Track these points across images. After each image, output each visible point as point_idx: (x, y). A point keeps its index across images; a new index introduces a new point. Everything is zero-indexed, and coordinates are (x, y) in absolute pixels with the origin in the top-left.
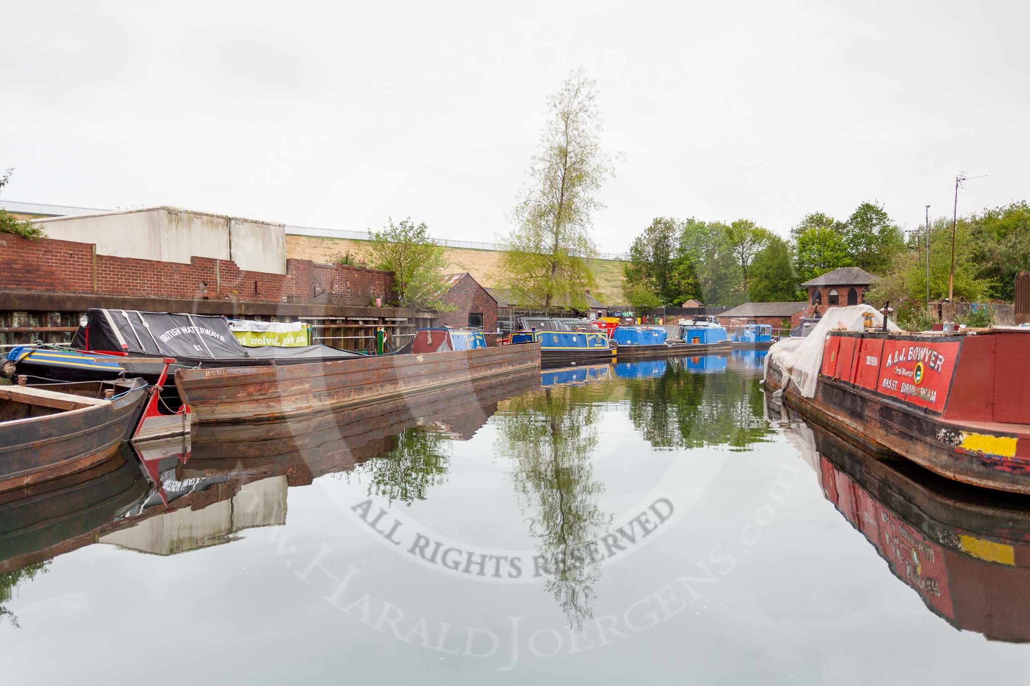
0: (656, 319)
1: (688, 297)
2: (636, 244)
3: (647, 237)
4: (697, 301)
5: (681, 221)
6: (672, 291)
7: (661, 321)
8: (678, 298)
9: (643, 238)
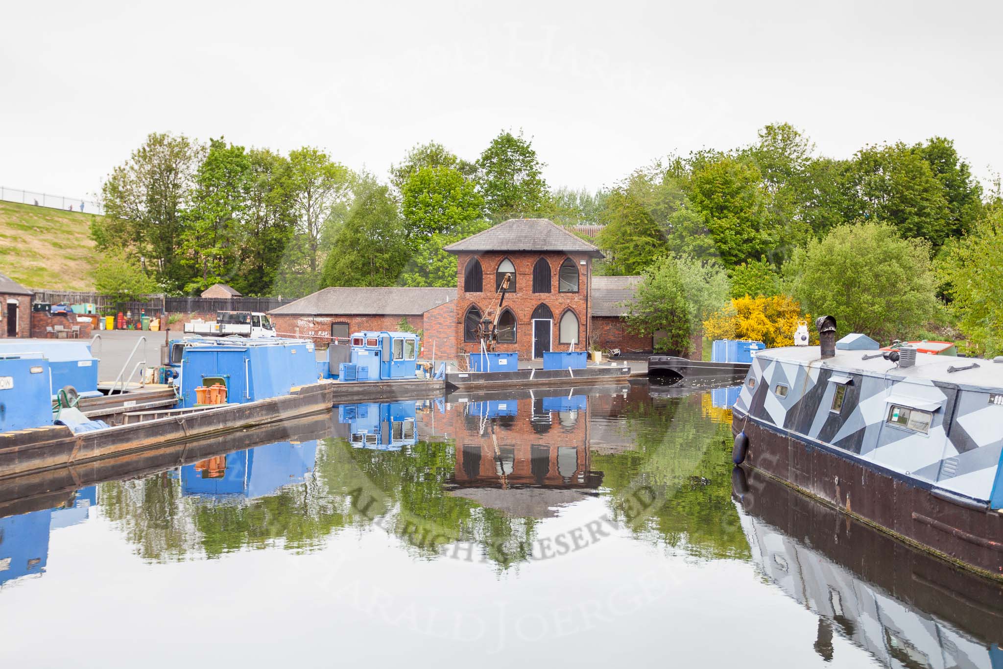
0: (146, 320)
1: (211, 280)
2: (114, 178)
3: (136, 167)
4: (229, 287)
5: (201, 143)
6: (181, 267)
7: (155, 324)
8: (194, 282)
9: (127, 168)
